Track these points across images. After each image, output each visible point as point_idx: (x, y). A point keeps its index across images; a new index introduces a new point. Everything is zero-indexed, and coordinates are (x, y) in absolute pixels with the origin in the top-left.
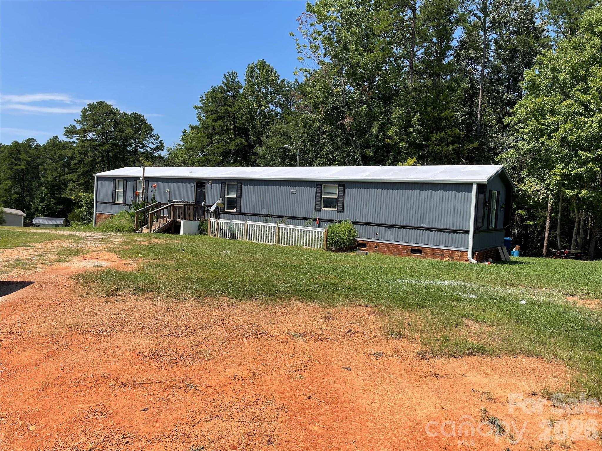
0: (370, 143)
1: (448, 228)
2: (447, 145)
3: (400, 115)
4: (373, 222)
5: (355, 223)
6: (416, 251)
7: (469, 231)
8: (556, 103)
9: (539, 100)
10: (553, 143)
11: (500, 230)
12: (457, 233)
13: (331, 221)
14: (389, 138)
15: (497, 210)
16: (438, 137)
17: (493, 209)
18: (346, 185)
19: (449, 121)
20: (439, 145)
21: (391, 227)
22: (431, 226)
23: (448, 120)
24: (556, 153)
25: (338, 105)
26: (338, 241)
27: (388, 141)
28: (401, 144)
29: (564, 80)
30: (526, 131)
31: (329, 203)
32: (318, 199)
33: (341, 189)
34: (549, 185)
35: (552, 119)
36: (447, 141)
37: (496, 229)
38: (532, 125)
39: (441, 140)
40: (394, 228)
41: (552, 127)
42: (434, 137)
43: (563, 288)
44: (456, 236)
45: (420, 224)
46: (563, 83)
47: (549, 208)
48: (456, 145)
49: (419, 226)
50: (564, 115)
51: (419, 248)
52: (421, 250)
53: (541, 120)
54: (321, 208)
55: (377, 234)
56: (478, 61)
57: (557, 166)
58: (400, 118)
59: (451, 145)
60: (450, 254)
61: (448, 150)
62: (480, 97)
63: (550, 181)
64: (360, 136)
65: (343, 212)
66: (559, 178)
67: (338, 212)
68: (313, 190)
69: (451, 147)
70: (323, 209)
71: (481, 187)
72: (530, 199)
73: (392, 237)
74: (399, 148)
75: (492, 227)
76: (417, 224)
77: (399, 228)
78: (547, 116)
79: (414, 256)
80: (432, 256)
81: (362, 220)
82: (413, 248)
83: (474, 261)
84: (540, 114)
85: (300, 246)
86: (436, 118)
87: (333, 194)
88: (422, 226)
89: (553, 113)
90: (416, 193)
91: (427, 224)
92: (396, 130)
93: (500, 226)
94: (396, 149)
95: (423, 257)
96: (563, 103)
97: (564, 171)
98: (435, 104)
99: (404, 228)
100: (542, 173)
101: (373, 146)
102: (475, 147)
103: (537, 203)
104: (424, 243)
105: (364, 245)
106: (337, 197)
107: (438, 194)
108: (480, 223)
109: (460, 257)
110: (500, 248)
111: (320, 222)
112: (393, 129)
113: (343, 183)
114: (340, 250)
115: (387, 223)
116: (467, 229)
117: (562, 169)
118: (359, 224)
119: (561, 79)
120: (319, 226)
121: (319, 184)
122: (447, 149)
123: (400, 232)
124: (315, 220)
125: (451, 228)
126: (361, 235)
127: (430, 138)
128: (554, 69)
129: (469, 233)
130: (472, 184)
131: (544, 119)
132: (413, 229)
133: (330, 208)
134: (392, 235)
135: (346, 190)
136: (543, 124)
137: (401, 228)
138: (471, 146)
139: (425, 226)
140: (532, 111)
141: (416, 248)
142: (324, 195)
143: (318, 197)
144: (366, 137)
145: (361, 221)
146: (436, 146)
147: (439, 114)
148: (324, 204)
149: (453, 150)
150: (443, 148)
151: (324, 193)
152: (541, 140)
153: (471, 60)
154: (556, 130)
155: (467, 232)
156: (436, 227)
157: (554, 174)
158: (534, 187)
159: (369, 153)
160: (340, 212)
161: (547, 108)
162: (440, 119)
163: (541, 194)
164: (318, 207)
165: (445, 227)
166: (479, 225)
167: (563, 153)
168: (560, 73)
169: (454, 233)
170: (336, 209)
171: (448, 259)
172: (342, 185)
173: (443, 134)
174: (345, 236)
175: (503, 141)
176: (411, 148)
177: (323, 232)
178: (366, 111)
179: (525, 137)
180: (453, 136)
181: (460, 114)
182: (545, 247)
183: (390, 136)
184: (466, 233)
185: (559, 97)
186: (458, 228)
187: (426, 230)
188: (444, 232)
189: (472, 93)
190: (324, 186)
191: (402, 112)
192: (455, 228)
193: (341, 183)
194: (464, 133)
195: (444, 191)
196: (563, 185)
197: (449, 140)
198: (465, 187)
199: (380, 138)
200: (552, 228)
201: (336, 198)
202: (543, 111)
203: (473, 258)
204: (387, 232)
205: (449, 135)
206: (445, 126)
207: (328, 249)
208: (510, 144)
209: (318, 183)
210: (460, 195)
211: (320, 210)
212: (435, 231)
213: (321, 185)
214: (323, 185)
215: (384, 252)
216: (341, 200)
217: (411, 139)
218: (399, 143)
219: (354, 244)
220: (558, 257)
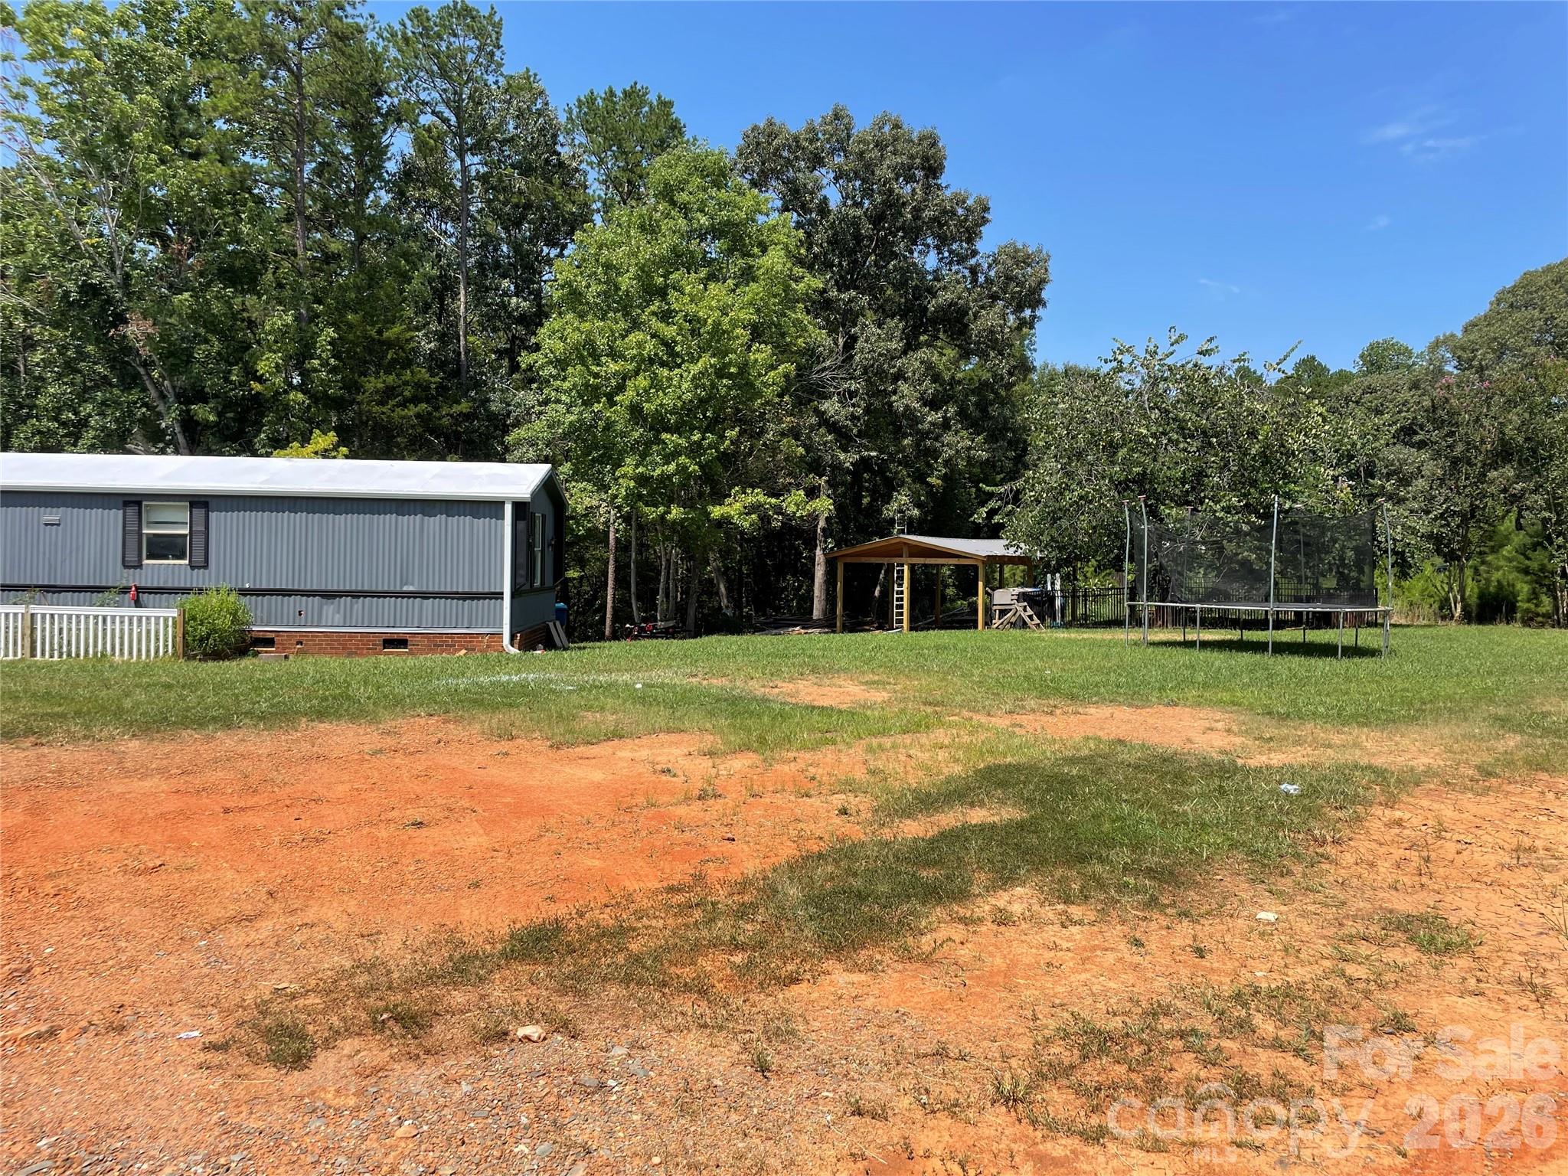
0: (207, 390)
1: (460, 590)
2: (403, 405)
3: (287, 325)
4: (290, 587)
5: (244, 592)
6: (399, 642)
7: (502, 593)
8: (617, 335)
9: (586, 326)
10: (618, 415)
11: (550, 589)
12: (479, 599)
13: (185, 591)
14: (260, 379)
15: (543, 551)
16: (380, 386)
17: (538, 549)
18: (212, 505)
19: (404, 351)
20: (382, 403)
21: (334, 597)
22: (424, 589)
23: (401, 348)
24: (623, 435)
25: (101, 283)
26: (209, 635)
27: (256, 386)
28: (291, 396)
29: (627, 291)
30: (566, 385)
31: (164, 547)
32: (132, 540)
33: (199, 513)
34: (615, 497)
35: (613, 367)
36: (401, 394)
37: (543, 588)
38: (575, 374)
39: (389, 392)
40: (341, 596)
41: (614, 383)
42: (373, 383)
43: (679, 668)
44: (477, 605)
45: (402, 586)
46: (627, 295)
47: (612, 542)
48: (424, 406)
49: (398, 589)
50: (633, 358)
51: (402, 637)
52: (406, 641)
53: (593, 368)
54: (140, 560)
55: (300, 614)
56: (445, 214)
57: (628, 460)
58: (283, 333)
59: (412, 406)
60: (468, 642)
61: (403, 418)
62: (462, 297)
63: (617, 490)
64: (172, 371)
65: (206, 565)
66: (632, 484)
67: (193, 567)
68: (115, 516)
69: (412, 410)
70: (146, 562)
71: (521, 509)
72: (578, 524)
73: (338, 619)
74: (287, 405)
75: (537, 584)
76: (395, 586)
77: (353, 597)
78: (603, 359)
79: (392, 653)
80: (432, 651)
81: (261, 584)
82: (388, 637)
83: (514, 651)
84: (590, 355)
85: (103, 655)
86: (374, 340)
87: (177, 524)
88: (405, 589)
89: (614, 354)
90: (387, 521)
91: (416, 583)
92: (277, 363)
93: (549, 582)
94: (280, 408)
95: (411, 653)
96: (631, 337)
97: (640, 470)
98: (366, 306)
99: (365, 597)
100: (599, 472)
101: (216, 396)
102: (464, 411)
103: (592, 532)
104: (413, 623)
105: (269, 642)
106: (187, 532)
107: (435, 522)
108: (521, 576)
109: (488, 646)
110: (551, 624)
111: (140, 596)
112: (268, 359)
113: (203, 499)
114: (217, 655)
115: (323, 588)
116: (498, 590)
117: (637, 466)
118: (252, 595)
119: (623, 288)
120: (138, 604)
121: (132, 502)
122: (403, 413)
123: (355, 606)
124: (125, 590)
125: (467, 590)
126: (259, 620)
127: (362, 386)
128: (608, 266)
129: (502, 598)
130: (503, 503)
131: (598, 365)
132: (385, 597)
133: (166, 558)
134: (339, 612)
135: (213, 516)
136: (596, 376)
137: (359, 597)
138: (456, 409)
139: (411, 588)
140: (576, 348)
141: (395, 637)
142: (148, 528)
143: (131, 534)
144: (194, 374)
145: (258, 587)
146: (377, 404)
147: (380, 332)
148: (148, 550)
149: (418, 416)
150: (393, 411)
151: (149, 523)
152: (597, 407)
153: (431, 207)
154: (621, 388)
155: (499, 596)
156: (436, 589)
157: (623, 476)
158: (587, 502)
159: (205, 413)
160: (199, 567)
161: (601, 342)
162: (382, 343)
163: (601, 515)
164: (132, 557)
165: (455, 590)
166: (521, 580)
167: (636, 435)
168: (619, 274)
169: (472, 599)
170: (187, 562)
171: (464, 651)
172: (201, 503)
173: (391, 379)
174: (225, 622)
175: (517, 400)
176: (317, 406)
177: (174, 618)
178: (190, 307)
179: (563, 398)
180: (416, 384)
181: (425, 335)
182: (608, 622)
183: (263, 375)
184: (497, 599)
185: (622, 325)
186: (480, 590)
187: (415, 597)
188: (453, 598)
189: (444, 288)
190: (147, 506)
191: (289, 319)
192: (474, 590)
193: (196, 499)
194: (437, 379)
195: (448, 516)
196: (640, 497)
197: (407, 393)
198: (489, 508)
199: (234, 378)
200: (622, 582)
201: (186, 535)
202: (595, 350)
203: (512, 645)
204: (325, 607)
205: (406, 383)
206: (394, 361)
207: (189, 657)
208: (533, 407)
209: (127, 499)
210: (480, 523)
211: (140, 566)
212: (435, 598)
213: (139, 504)
214: (144, 503)
215: (321, 651)
216: (199, 540)
217: (315, 386)
218: (286, 392)
219: (244, 640)
220: (636, 638)
